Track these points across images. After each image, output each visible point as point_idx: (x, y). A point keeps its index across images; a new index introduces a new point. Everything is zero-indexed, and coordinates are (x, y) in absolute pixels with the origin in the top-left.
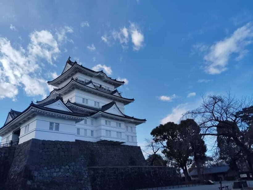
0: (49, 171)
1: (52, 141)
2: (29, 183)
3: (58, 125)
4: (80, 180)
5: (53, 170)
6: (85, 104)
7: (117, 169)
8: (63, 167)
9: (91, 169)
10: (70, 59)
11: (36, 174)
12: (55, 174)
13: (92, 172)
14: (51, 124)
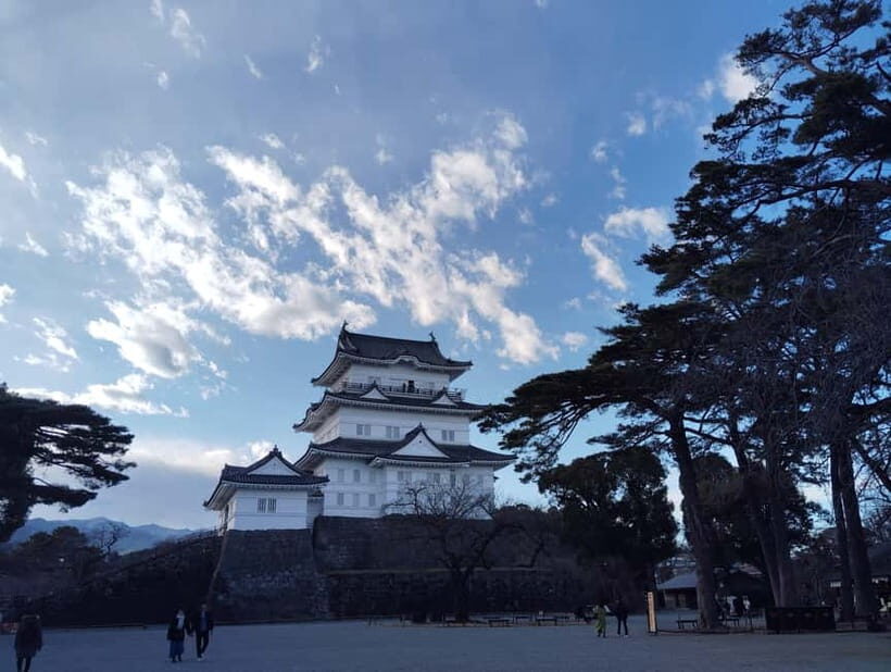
0: (254, 580)
1: (263, 531)
2: (221, 598)
3: (273, 502)
4: (309, 595)
5: (260, 578)
6: (363, 437)
7: (393, 575)
8: (280, 573)
9: (332, 576)
10: (347, 328)
11: (233, 584)
12: (263, 585)
13: (335, 582)
14: (262, 502)
